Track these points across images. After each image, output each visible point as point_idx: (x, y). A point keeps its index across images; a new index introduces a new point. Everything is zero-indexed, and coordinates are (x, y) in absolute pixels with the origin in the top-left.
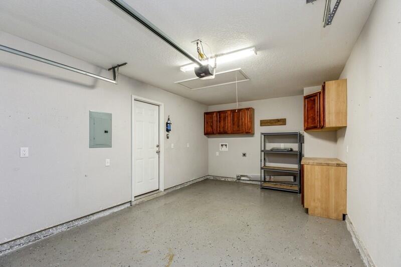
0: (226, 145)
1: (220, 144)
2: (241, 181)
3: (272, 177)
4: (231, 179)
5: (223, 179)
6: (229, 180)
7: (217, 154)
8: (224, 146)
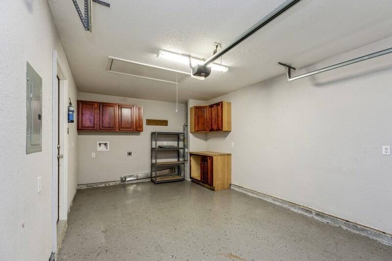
0: (106, 144)
1: (98, 143)
2: (126, 183)
3: (158, 172)
4: (114, 183)
5: (103, 185)
6: (111, 184)
7: (93, 155)
8: (103, 146)
